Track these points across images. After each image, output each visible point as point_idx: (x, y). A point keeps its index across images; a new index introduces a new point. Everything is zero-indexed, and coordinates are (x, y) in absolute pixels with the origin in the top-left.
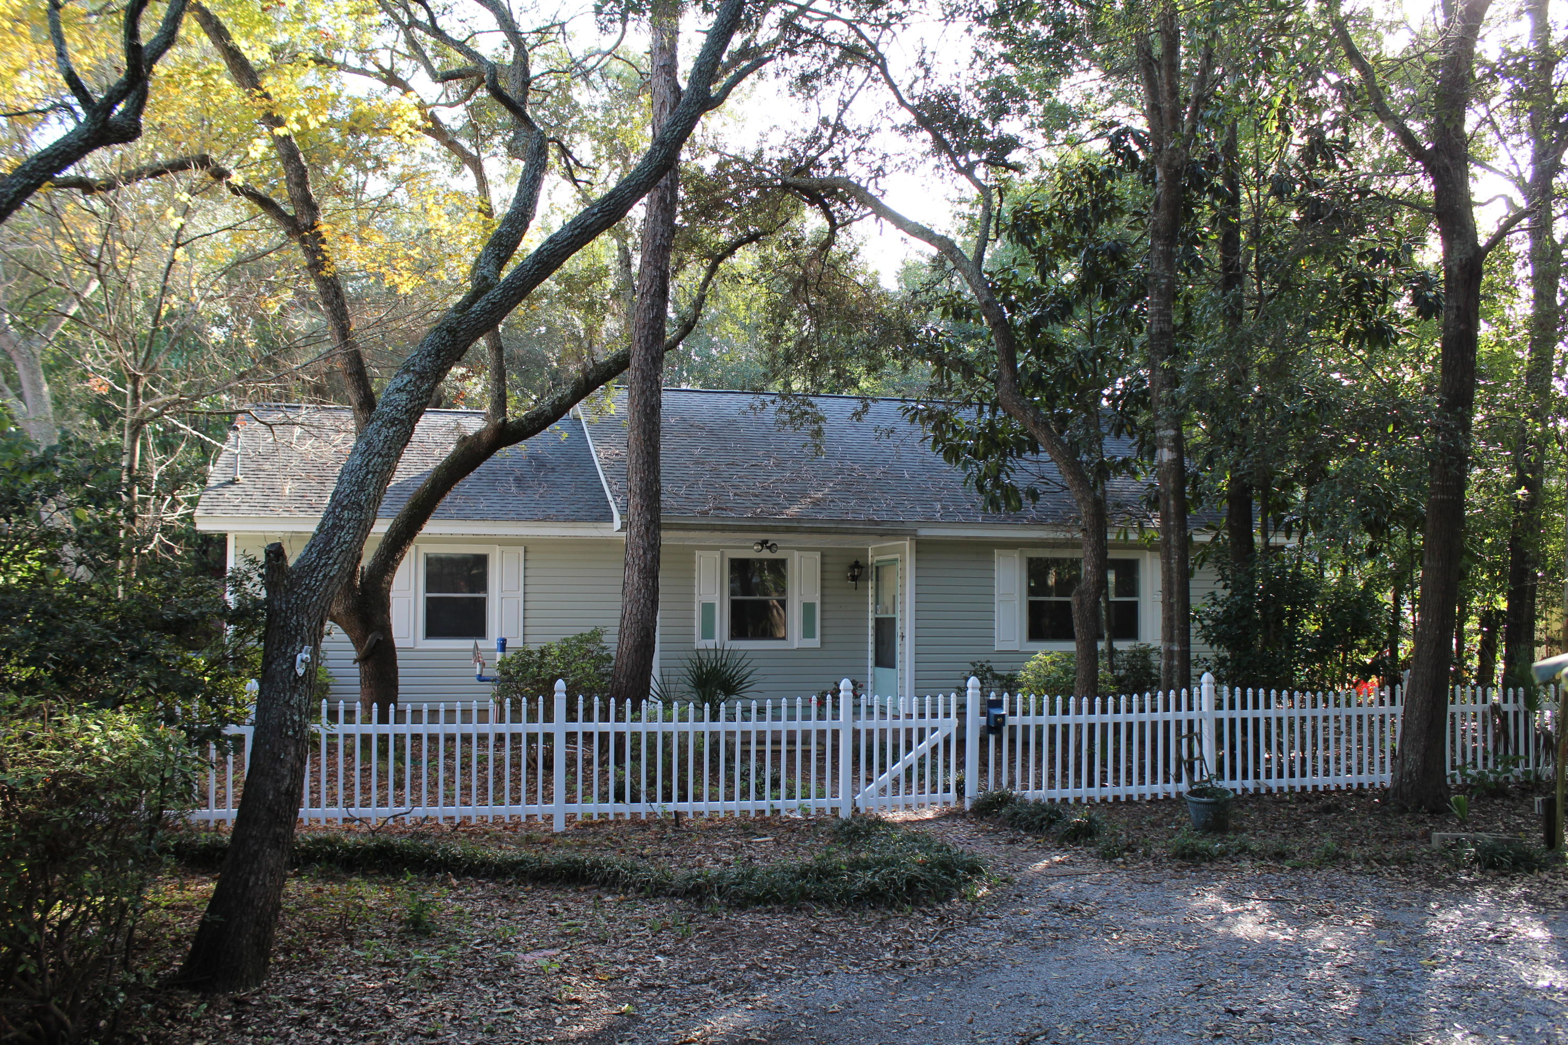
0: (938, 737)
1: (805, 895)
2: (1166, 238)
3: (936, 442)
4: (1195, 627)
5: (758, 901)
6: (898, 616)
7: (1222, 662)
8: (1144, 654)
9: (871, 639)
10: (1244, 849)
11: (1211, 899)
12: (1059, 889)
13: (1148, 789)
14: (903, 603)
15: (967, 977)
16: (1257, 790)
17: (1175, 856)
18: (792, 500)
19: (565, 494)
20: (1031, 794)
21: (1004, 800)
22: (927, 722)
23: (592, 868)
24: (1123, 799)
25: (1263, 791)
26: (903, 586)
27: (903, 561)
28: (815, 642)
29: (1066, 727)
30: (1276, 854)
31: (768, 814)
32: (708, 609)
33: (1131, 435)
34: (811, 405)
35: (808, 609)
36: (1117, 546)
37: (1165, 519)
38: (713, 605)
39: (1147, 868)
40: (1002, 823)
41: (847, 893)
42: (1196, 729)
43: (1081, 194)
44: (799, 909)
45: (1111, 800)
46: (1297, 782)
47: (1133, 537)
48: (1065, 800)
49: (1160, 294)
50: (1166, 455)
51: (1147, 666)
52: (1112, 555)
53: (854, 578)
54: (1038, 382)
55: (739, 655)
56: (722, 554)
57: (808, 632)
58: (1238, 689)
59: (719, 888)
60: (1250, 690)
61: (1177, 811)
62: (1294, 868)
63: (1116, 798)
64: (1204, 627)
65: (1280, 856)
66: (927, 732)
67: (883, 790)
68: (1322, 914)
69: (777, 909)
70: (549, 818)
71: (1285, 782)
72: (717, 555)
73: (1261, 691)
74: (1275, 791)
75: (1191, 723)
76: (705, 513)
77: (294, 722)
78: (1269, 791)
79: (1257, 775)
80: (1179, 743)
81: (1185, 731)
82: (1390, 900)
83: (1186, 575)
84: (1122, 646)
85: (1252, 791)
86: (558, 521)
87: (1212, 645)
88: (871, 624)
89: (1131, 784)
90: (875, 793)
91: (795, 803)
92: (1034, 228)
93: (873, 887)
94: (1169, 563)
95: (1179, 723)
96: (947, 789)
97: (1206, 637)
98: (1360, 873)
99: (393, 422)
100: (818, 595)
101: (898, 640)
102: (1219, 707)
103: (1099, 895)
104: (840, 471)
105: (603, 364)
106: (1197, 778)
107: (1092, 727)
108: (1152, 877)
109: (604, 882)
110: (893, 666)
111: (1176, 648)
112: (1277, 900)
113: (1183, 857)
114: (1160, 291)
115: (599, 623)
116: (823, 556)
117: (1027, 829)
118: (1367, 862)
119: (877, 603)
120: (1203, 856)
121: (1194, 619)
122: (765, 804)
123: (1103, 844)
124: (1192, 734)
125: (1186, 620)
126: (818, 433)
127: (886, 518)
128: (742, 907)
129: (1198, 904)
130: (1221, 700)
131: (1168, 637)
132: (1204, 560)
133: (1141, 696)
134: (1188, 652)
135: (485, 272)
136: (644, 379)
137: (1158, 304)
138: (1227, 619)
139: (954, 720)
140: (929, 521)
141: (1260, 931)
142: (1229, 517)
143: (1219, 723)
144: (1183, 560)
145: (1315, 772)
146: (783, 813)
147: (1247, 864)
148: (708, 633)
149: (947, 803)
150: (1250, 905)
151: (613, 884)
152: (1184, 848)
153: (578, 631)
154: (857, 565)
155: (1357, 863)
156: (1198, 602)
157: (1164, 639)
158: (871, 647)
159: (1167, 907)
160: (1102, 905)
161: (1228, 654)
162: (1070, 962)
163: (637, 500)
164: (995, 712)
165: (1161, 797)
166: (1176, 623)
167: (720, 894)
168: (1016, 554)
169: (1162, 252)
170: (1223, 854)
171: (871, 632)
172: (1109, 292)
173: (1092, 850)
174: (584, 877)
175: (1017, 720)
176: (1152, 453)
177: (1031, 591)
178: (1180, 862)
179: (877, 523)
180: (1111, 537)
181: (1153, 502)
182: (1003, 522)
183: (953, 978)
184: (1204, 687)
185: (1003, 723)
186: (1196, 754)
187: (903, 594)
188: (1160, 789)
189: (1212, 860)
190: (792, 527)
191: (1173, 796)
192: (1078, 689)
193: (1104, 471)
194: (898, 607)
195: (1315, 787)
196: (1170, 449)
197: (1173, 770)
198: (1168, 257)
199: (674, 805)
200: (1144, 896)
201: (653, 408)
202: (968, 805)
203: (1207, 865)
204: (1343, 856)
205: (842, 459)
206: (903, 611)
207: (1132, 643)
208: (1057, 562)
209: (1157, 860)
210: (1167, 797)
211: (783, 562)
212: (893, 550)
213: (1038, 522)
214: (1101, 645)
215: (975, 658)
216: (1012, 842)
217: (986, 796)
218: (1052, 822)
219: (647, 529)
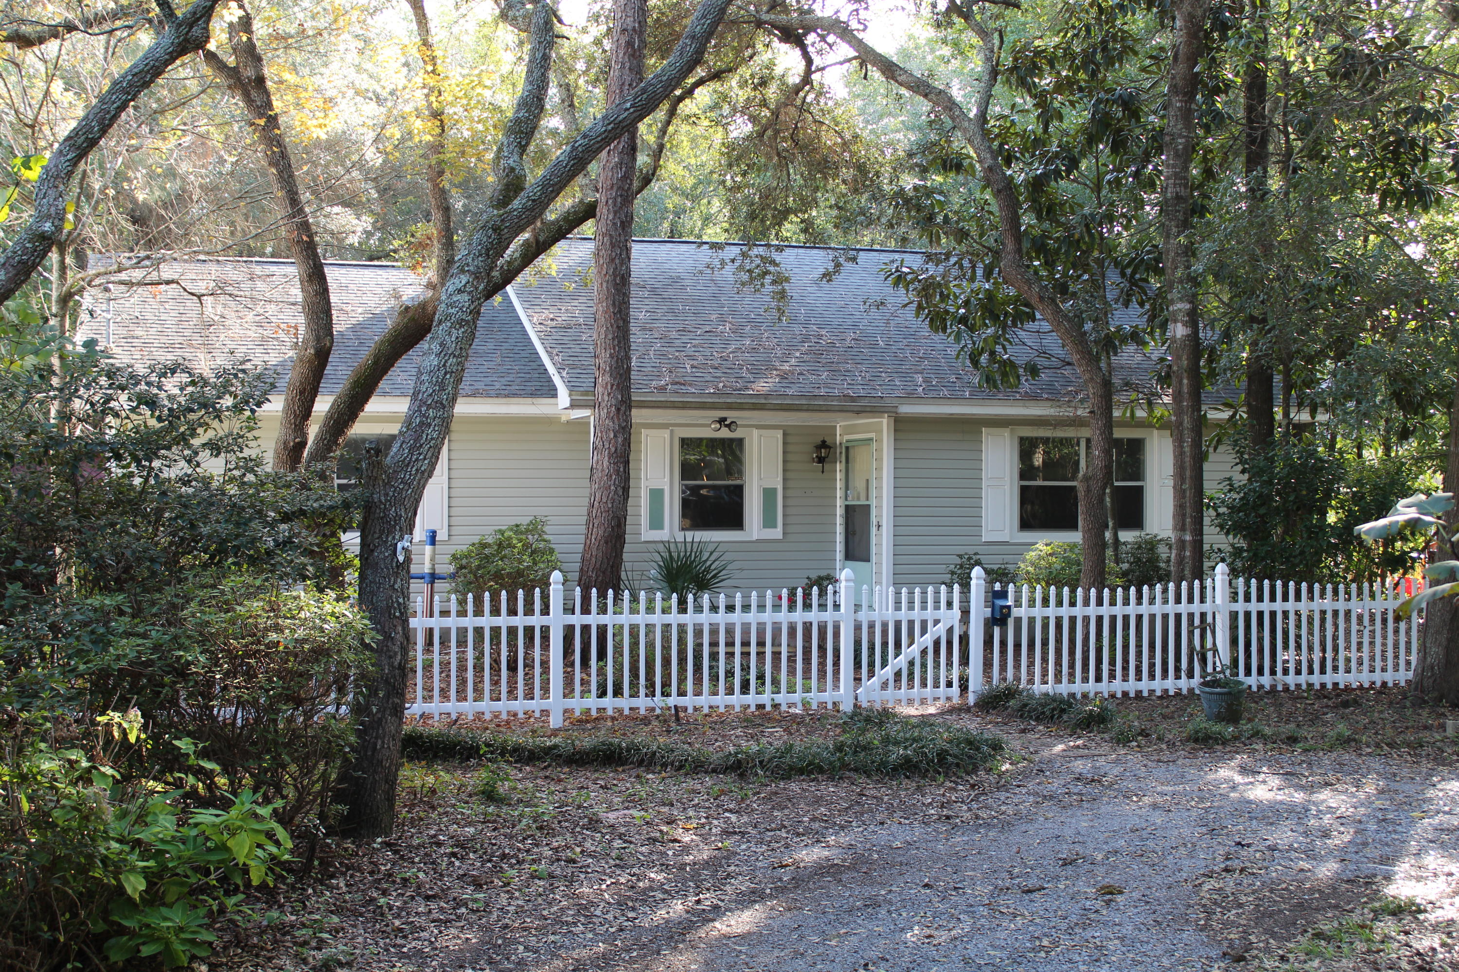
0: (941, 630)
1: (845, 766)
2: (1185, 94)
3: (920, 307)
4: (1209, 516)
5: (801, 771)
6: (873, 503)
7: (1237, 552)
8: (1151, 545)
9: (840, 529)
10: (1256, 734)
11: (1224, 773)
12: (1080, 766)
13: (1158, 685)
14: (879, 488)
15: (1006, 826)
16: (1273, 687)
17: (1188, 740)
18: (757, 373)
19: (491, 365)
20: (1038, 688)
21: (1010, 693)
22: (930, 614)
23: (628, 750)
24: (1132, 695)
25: (1280, 688)
26: (879, 469)
27: (879, 441)
28: (777, 533)
29: (1073, 620)
30: (1289, 738)
31: (768, 708)
32: (656, 495)
33: (1142, 304)
34: (773, 263)
35: (769, 495)
36: (1123, 424)
37: (1177, 397)
38: (661, 491)
39: (1161, 750)
40: (1010, 716)
41: (883, 764)
42: (1209, 619)
43: (1088, 31)
44: (841, 778)
45: (1119, 695)
46: (1316, 679)
47: (1140, 413)
48: (1072, 695)
49: (1177, 155)
50: (1179, 330)
51: (1153, 560)
52: (1119, 433)
53: (821, 460)
54: (1040, 247)
55: (711, 548)
56: (672, 432)
57: (769, 521)
58: (1253, 581)
59: (761, 762)
60: (1266, 582)
61: (1189, 705)
62: (1306, 751)
63: (1125, 694)
64: (1218, 515)
65: (1292, 740)
66: (930, 624)
67: (885, 685)
68: (1327, 784)
69: (820, 777)
70: (545, 713)
71: (1303, 679)
72: (666, 434)
73: (1279, 583)
74: (1292, 688)
75: (1203, 615)
76: (662, 389)
77: (399, 604)
78: (1286, 689)
79: (1273, 672)
80: (1191, 633)
81: (1197, 622)
82: (1395, 775)
83: (1200, 458)
84: (1127, 536)
85: (1268, 687)
86: (489, 396)
87: (1227, 534)
88: (840, 511)
89: (1140, 680)
90: (878, 686)
91: (797, 697)
92: (1034, 69)
93: (907, 760)
94: (1182, 447)
95: (1191, 616)
96: (949, 684)
97: (1222, 527)
98: (1369, 754)
99: (461, 323)
100: (780, 479)
101: (874, 530)
102: (1234, 597)
103: (1117, 770)
104: (806, 339)
105: (552, 223)
106: (1210, 669)
107: (1100, 619)
108: (1166, 756)
109: (641, 763)
110: (868, 560)
111: (1188, 538)
112: (1287, 773)
113: (1196, 741)
114: (1176, 151)
115: (540, 512)
116: (785, 435)
117: (1037, 719)
118: (1378, 746)
119: (847, 488)
120: (1216, 739)
121: (1208, 506)
122: (766, 698)
123: (1117, 729)
124: (1205, 625)
125: (1199, 507)
126: (782, 295)
127: (862, 393)
128: (786, 777)
129: (1211, 777)
130: (1236, 594)
131: (1180, 526)
132: (1219, 442)
133: (1152, 587)
134: (1201, 542)
135: (511, 161)
136: (613, 245)
137: (1174, 166)
138: (1244, 506)
139: (956, 612)
140: (911, 396)
141: (1270, 796)
142: (1248, 395)
143: (1234, 616)
144: (1197, 443)
145: (1335, 669)
146: (784, 708)
147: (1259, 746)
148: (656, 523)
149: (949, 699)
150: (1261, 777)
151: (650, 764)
152: (1197, 732)
153: (513, 521)
154: (823, 445)
155: (1368, 746)
156: (1212, 487)
157: (1175, 528)
158: (840, 538)
159: (1182, 778)
160: (1121, 777)
161: (1243, 544)
162: (1097, 817)
163: (607, 378)
164: (1000, 602)
165: (1171, 693)
166: (1188, 511)
167: (762, 768)
168: (1006, 433)
169: (1180, 109)
170: (1236, 738)
171: (839, 521)
172: (1118, 146)
173: (1106, 736)
174: (620, 758)
175: (1022, 612)
176: (1164, 326)
177: (1023, 476)
178: (1193, 745)
179: (853, 399)
180: (1116, 413)
181: (1165, 379)
182: (991, 398)
183: (994, 826)
184: (1218, 578)
185: (1009, 615)
186: (1209, 645)
187: (879, 478)
188: (1170, 684)
189: (1224, 744)
190: (759, 405)
191: (1185, 692)
192: (1084, 580)
193: (1110, 344)
194: (873, 493)
195: (1336, 685)
196: (1185, 324)
197: (1184, 665)
198: (1186, 115)
199: (673, 700)
200: (1160, 771)
201: (623, 277)
202: (971, 699)
203: (1220, 747)
204: (1355, 740)
205: (806, 324)
206: (879, 497)
207: (1136, 533)
208: (1046, 441)
209: (1171, 745)
210: (1178, 694)
211: (740, 442)
212: (867, 429)
213: (1033, 397)
214: (1108, 535)
215: (961, 550)
216: (1023, 731)
217: (991, 689)
218: (1063, 711)
219: (618, 410)
